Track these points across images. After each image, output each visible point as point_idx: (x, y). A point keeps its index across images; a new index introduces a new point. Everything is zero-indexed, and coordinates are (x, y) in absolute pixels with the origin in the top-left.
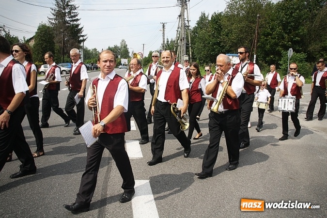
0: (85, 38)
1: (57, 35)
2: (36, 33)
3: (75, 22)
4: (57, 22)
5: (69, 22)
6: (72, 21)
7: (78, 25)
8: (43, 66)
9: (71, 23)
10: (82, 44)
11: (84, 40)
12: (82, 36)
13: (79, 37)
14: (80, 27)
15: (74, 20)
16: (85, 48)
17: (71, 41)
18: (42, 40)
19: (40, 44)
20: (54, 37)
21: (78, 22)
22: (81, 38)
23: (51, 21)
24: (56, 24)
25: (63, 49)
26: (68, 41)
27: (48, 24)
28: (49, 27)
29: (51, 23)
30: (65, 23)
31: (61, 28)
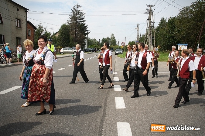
0: (88, 32)
1: (71, 30)
2: (60, 29)
3: (83, 23)
4: (72, 22)
5: (79, 22)
6: (81, 22)
7: (84, 24)
8: (62, 49)
9: (80, 23)
10: (86, 36)
11: (88, 34)
12: (87, 31)
13: (85, 32)
14: (85, 25)
15: (82, 21)
16: (88, 38)
17: (80, 34)
18: (63, 33)
19: (62, 36)
20: (70, 31)
21: (85, 22)
22: (86, 32)
23: (68, 22)
24: (71, 24)
25: (75, 38)
26: (78, 34)
27: (67, 24)
28: (67, 26)
29: (69, 23)
30: (77, 23)
31: (74, 26)
